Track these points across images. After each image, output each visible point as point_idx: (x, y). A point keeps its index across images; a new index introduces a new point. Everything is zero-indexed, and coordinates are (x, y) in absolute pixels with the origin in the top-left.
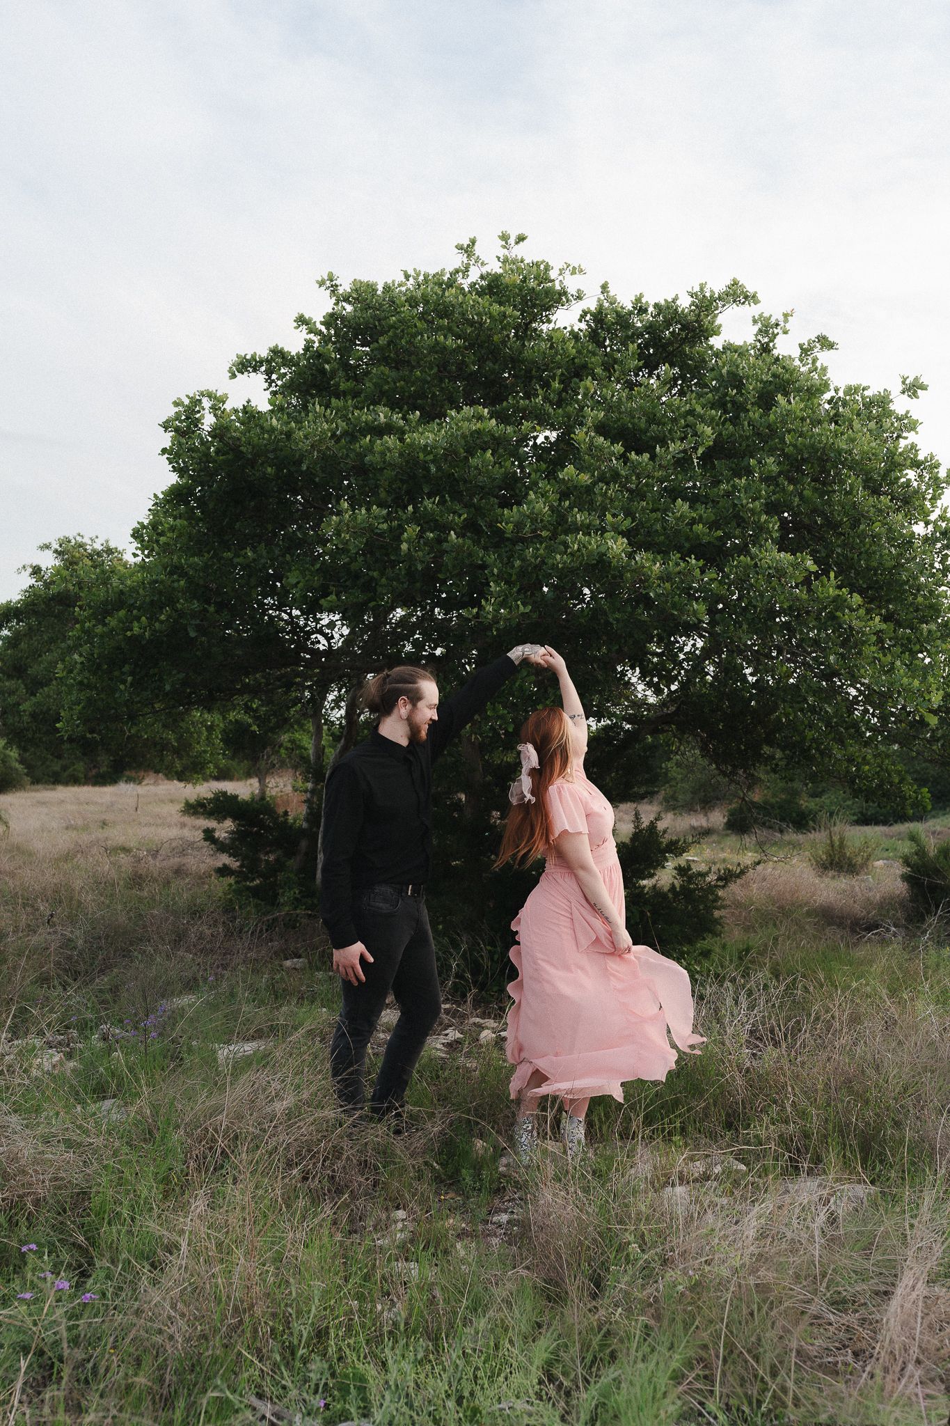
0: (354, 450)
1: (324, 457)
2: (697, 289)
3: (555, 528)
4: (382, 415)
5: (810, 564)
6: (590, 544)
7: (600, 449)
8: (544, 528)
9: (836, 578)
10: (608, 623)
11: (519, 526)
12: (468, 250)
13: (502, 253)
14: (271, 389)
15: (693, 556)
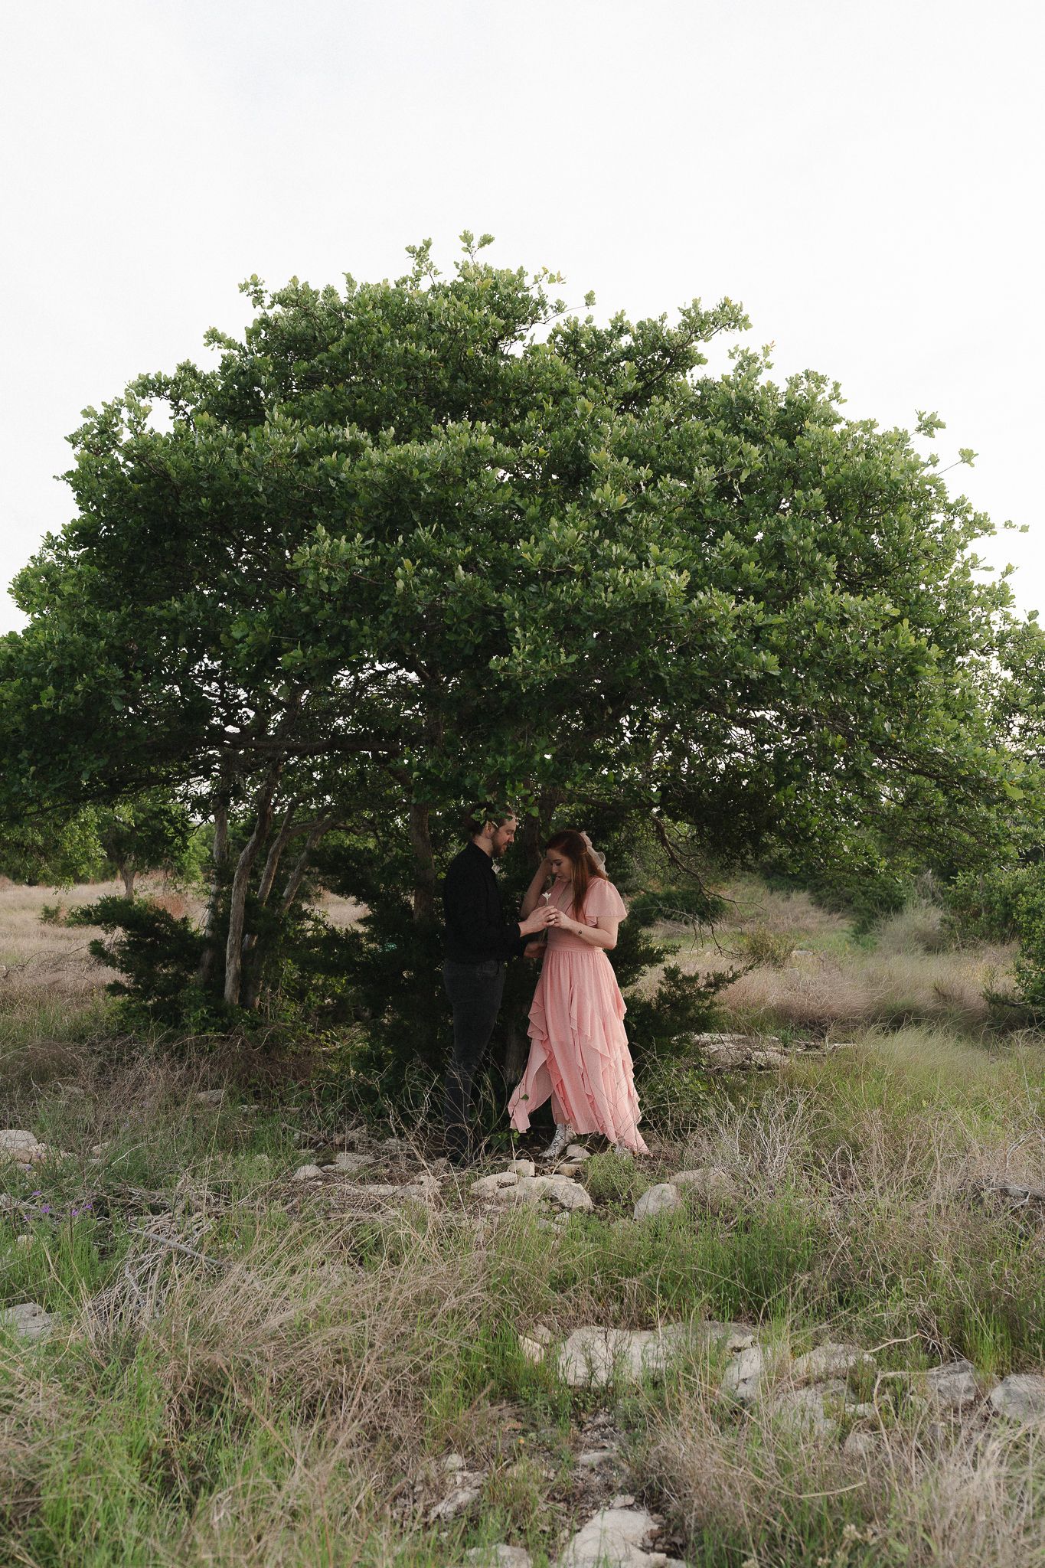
2: (689, 305)
3: (587, 562)
4: (348, 429)
5: (889, 608)
6: (643, 579)
7: (624, 472)
8: (576, 562)
11: (547, 558)
12: (420, 254)
13: (462, 257)
15: (752, 598)
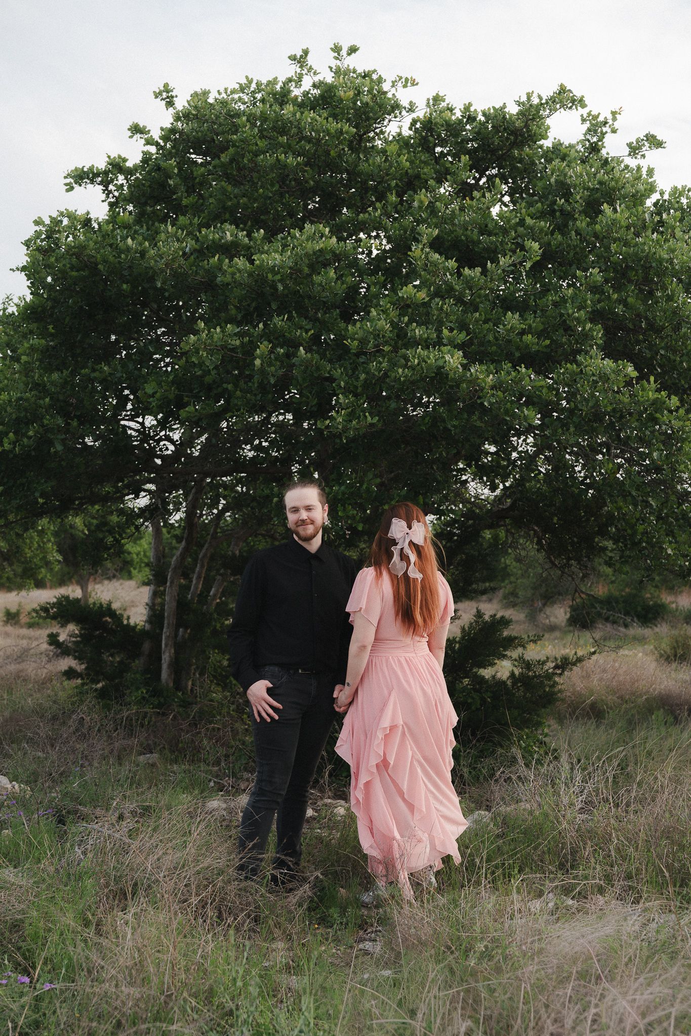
0: (202, 267)
1: (175, 275)
2: (524, 99)
3: (396, 343)
4: (229, 233)
5: (630, 370)
6: (429, 358)
7: (435, 264)
8: (386, 343)
9: (655, 382)
10: (446, 429)
11: (363, 342)
12: (301, 60)
13: (334, 63)
14: (109, 200)
15: (523, 366)
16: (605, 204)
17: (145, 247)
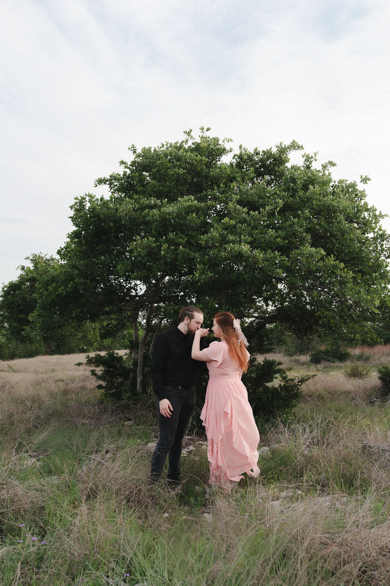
0: (142, 215)
1: (130, 218)
2: (279, 145)
3: (222, 242)
4: (153, 201)
5: (323, 252)
6: (235, 248)
7: (239, 210)
8: (217, 242)
9: (333, 257)
10: (244, 279)
11: (207, 242)
12: (188, 133)
13: (201, 134)
14: (111, 191)
15: (276, 251)
16: (310, 185)
17: (117, 208)
